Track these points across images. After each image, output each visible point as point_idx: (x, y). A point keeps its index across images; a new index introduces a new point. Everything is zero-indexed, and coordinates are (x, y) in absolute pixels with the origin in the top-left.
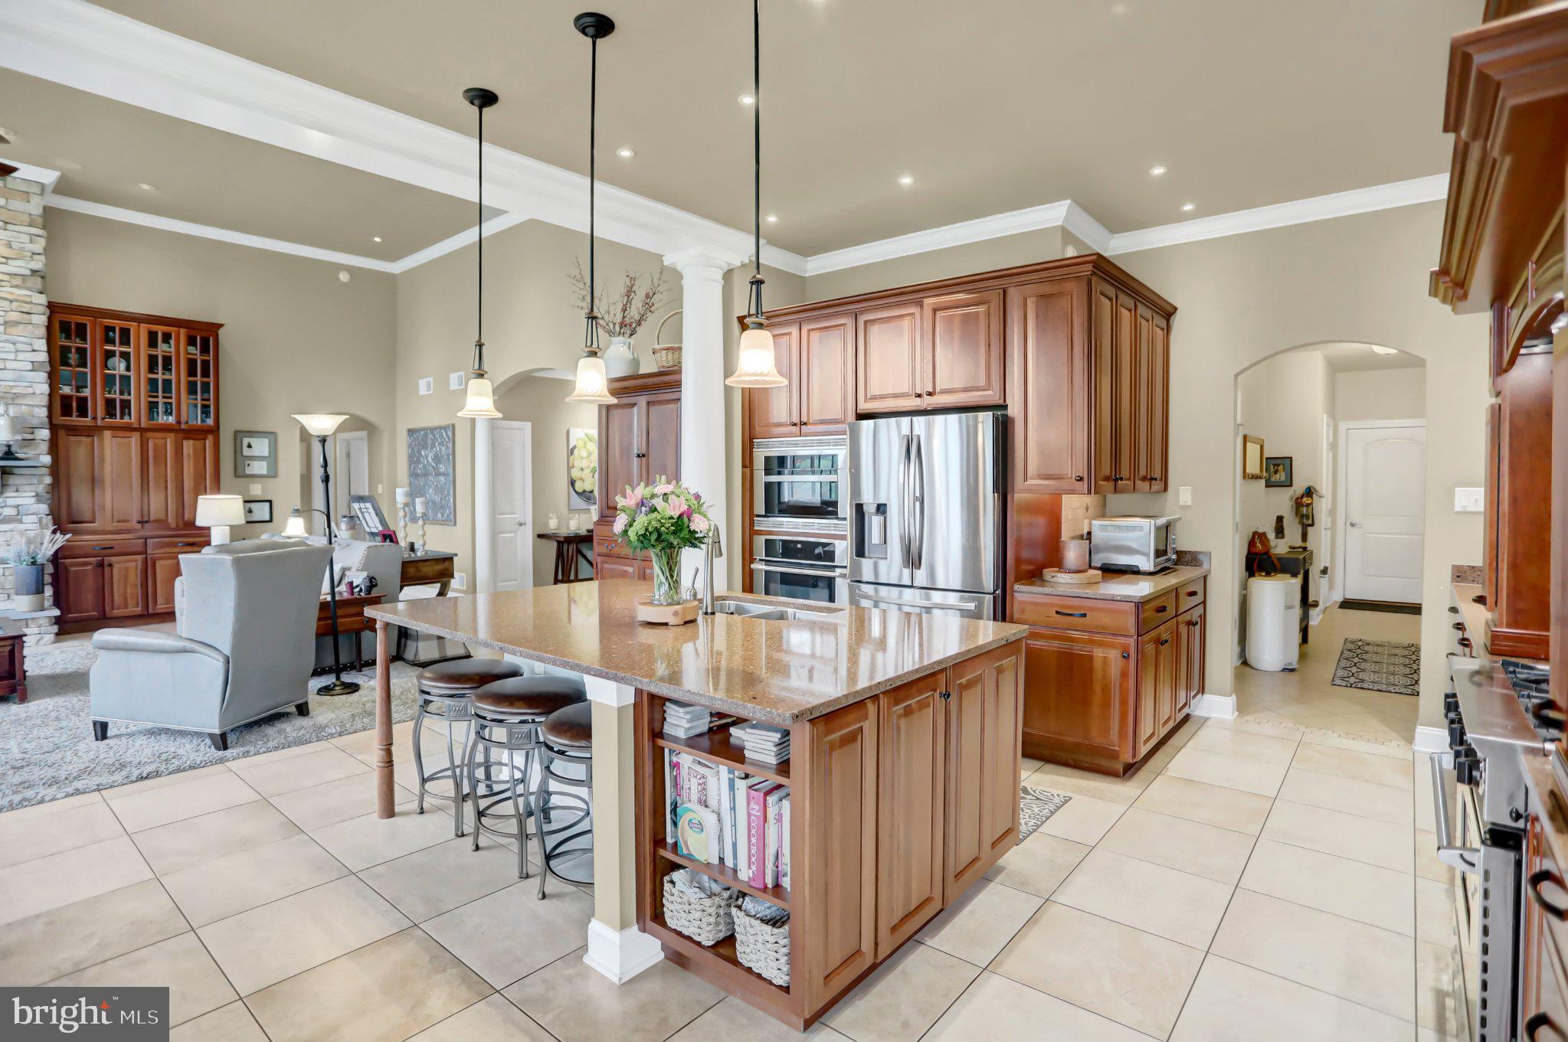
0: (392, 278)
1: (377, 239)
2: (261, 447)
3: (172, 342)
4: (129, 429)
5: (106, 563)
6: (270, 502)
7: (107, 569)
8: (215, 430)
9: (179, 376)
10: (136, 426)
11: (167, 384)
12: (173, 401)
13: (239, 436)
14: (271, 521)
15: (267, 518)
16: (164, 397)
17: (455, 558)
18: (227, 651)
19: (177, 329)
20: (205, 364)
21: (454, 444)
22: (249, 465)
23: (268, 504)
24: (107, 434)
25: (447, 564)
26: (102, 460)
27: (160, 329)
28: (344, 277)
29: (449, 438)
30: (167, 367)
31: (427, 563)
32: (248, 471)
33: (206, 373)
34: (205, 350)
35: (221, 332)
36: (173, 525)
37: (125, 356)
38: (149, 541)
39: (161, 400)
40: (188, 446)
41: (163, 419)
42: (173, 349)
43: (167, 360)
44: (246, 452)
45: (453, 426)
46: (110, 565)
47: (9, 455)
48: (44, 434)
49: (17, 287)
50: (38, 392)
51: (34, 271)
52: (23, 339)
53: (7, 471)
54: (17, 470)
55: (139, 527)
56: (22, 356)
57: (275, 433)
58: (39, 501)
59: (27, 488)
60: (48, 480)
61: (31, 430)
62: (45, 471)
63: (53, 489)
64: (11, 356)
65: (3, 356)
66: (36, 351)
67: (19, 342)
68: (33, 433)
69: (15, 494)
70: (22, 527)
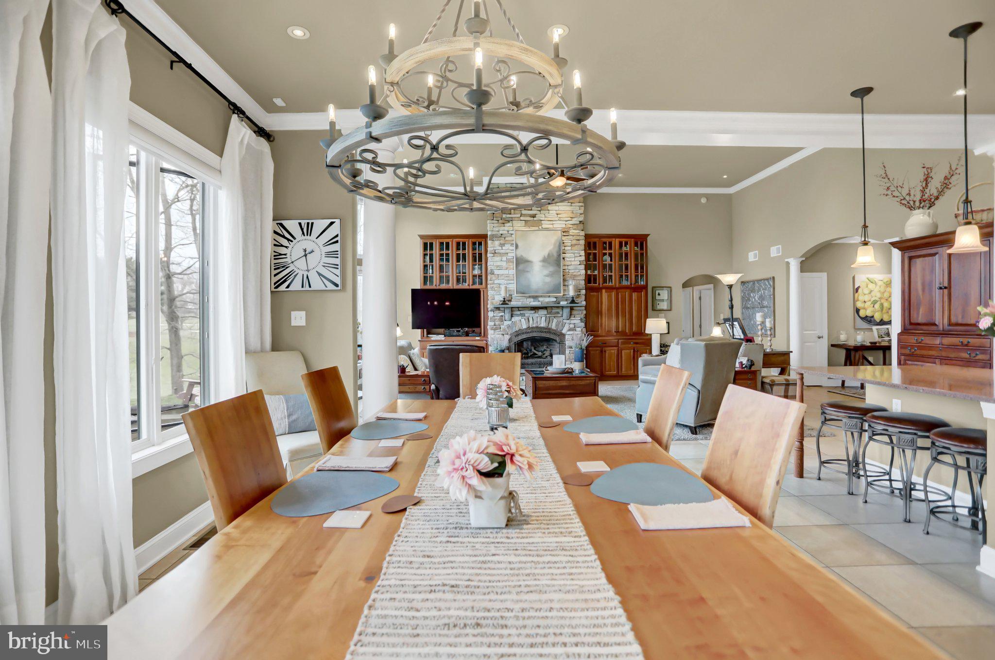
0: (729, 197)
1: (725, 177)
2: (664, 295)
3: (628, 246)
4: (612, 288)
5: (603, 350)
6: (668, 323)
7: (604, 353)
8: (645, 287)
9: (631, 263)
10: (614, 287)
11: (627, 266)
12: (629, 274)
13: (655, 289)
16: (625, 272)
17: (791, 354)
18: (699, 386)
19: (630, 239)
20: (642, 254)
21: (774, 288)
22: (659, 304)
24: (604, 290)
25: (786, 357)
26: (602, 304)
27: (624, 240)
28: (704, 200)
29: (771, 286)
30: (626, 259)
31: (775, 356)
32: (659, 307)
33: (642, 259)
34: (642, 248)
35: (649, 238)
36: (629, 334)
37: (610, 255)
38: (620, 341)
39: (624, 274)
40: (635, 295)
41: (625, 283)
42: (628, 249)
43: (626, 254)
44: (658, 297)
45: (774, 278)
46: (605, 351)
47: (573, 302)
48: (584, 292)
49: (575, 229)
50: (582, 274)
51: (580, 222)
52: (576, 251)
53: (572, 309)
54: (575, 308)
55: (615, 334)
56: (576, 259)
57: (670, 287)
58: (582, 322)
59: (577, 316)
60: (585, 312)
61: (580, 290)
62: (584, 308)
63: (586, 316)
64: (573, 259)
65: (570, 259)
66: (580, 256)
67: (576, 253)
68: (580, 292)
69: (574, 318)
70: (576, 332)
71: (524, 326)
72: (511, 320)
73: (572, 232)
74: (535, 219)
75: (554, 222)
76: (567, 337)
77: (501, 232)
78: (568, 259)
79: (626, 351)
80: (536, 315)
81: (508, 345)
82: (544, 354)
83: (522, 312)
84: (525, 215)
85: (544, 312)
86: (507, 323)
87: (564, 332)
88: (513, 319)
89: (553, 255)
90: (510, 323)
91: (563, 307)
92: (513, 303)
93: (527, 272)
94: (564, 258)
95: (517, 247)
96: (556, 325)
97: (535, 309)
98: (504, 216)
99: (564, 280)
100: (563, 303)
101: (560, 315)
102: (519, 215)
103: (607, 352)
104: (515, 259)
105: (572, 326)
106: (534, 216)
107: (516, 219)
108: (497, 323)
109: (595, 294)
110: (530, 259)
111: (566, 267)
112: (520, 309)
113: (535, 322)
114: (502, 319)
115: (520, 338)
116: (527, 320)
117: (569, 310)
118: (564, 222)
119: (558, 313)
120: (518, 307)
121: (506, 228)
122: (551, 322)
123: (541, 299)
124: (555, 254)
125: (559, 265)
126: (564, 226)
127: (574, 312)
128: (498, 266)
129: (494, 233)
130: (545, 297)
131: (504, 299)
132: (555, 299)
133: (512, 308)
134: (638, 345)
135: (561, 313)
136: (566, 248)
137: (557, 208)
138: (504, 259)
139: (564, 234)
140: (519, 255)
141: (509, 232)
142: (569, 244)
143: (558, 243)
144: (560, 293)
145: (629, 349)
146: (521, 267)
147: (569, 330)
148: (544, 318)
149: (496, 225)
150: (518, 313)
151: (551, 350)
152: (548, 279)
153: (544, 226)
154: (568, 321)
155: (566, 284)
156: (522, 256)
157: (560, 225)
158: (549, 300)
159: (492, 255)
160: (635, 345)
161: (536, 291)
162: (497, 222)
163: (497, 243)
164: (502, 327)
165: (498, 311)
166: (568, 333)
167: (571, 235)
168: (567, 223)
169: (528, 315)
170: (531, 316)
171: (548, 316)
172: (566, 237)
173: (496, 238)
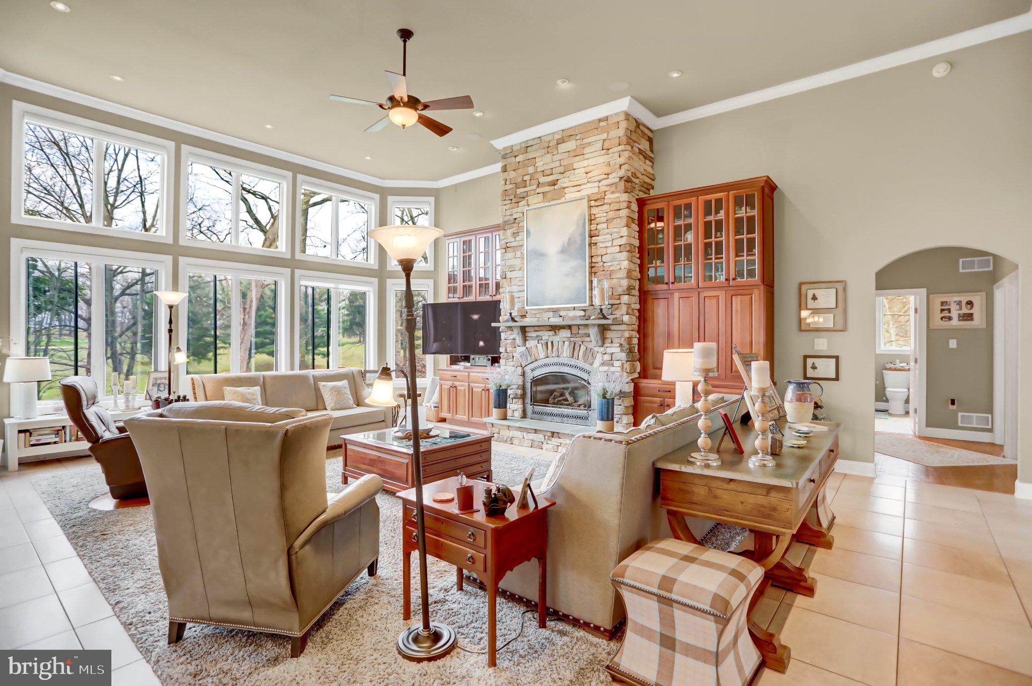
2: (827, 298)
3: (723, 206)
6: (837, 358)
9: (728, 236)
10: (695, 287)
12: (723, 260)
13: (804, 287)
14: (837, 379)
15: (834, 376)
16: (716, 259)
19: (726, 193)
23: (834, 360)
24: (676, 296)
26: (673, 317)
27: (714, 197)
28: (940, 71)
30: (718, 230)
39: (714, 261)
40: (736, 301)
42: (723, 212)
43: (719, 224)
44: (811, 304)
47: (601, 316)
48: (627, 299)
49: (613, 193)
51: (621, 178)
52: (615, 230)
54: (608, 328)
56: (615, 243)
57: (843, 282)
58: (622, 351)
59: (616, 340)
61: (619, 296)
64: (610, 244)
65: (605, 245)
66: (622, 237)
67: (614, 233)
68: (619, 299)
69: (609, 345)
70: (612, 369)
71: (542, 356)
72: (524, 344)
73: (610, 197)
74: (556, 187)
75: (582, 187)
76: (599, 375)
77: (515, 216)
78: (601, 245)
80: (557, 338)
83: (539, 334)
84: (544, 185)
85: (567, 334)
86: (519, 350)
87: (595, 366)
88: (527, 344)
89: (575, 241)
90: (523, 349)
92: (527, 321)
95: (528, 234)
96: (585, 355)
97: (555, 328)
98: (519, 191)
102: (534, 187)
105: (607, 357)
106: (554, 183)
107: (532, 192)
108: (508, 350)
109: (661, 300)
110: (545, 250)
111: (598, 259)
112: (537, 329)
113: (555, 348)
114: (514, 344)
115: (537, 373)
116: (545, 346)
117: (599, 330)
118: (597, 184)
120: (534, 327)
121: (519, 209)
122: (577, 350)
123: (562, 314)
124: (578, 239)
125: (583, 256)
126: (596, 190)
127: (609, 334)
128: (510, 266)
129: (506, 219)
131: (510, 314)
132: (582, 313)
133: (524, 327)
135: (590, 335)
136: (599, 227)
137: (585, 163)
138: (518, 254)
139: (595, 204)
140: (531, 247)
141: (524, 214)
142: (604, 219)
143: (583, 221)
144: (585, 301)
146: (533, 264)
147: (603, 364)
148: (567, 343)
149: (507, 207)
150: (534, 334)
152: (568, 281)
153: (567, 197)
154: (602, 349)
156: (534, 247)
157: (590, 189)
158: (573, 316)
159: (504, 251)
161: (555, 302)
162: (510, 202)
163: (509, 233)
164: (514, 355)
165: (509, 332)
166: (603, 369)
167: (607, 204)
168: (601, 184)
169: (547, 338)
170: (550, 340)
171: (572, 339)
172: (600, 208)
173: (508, 226)
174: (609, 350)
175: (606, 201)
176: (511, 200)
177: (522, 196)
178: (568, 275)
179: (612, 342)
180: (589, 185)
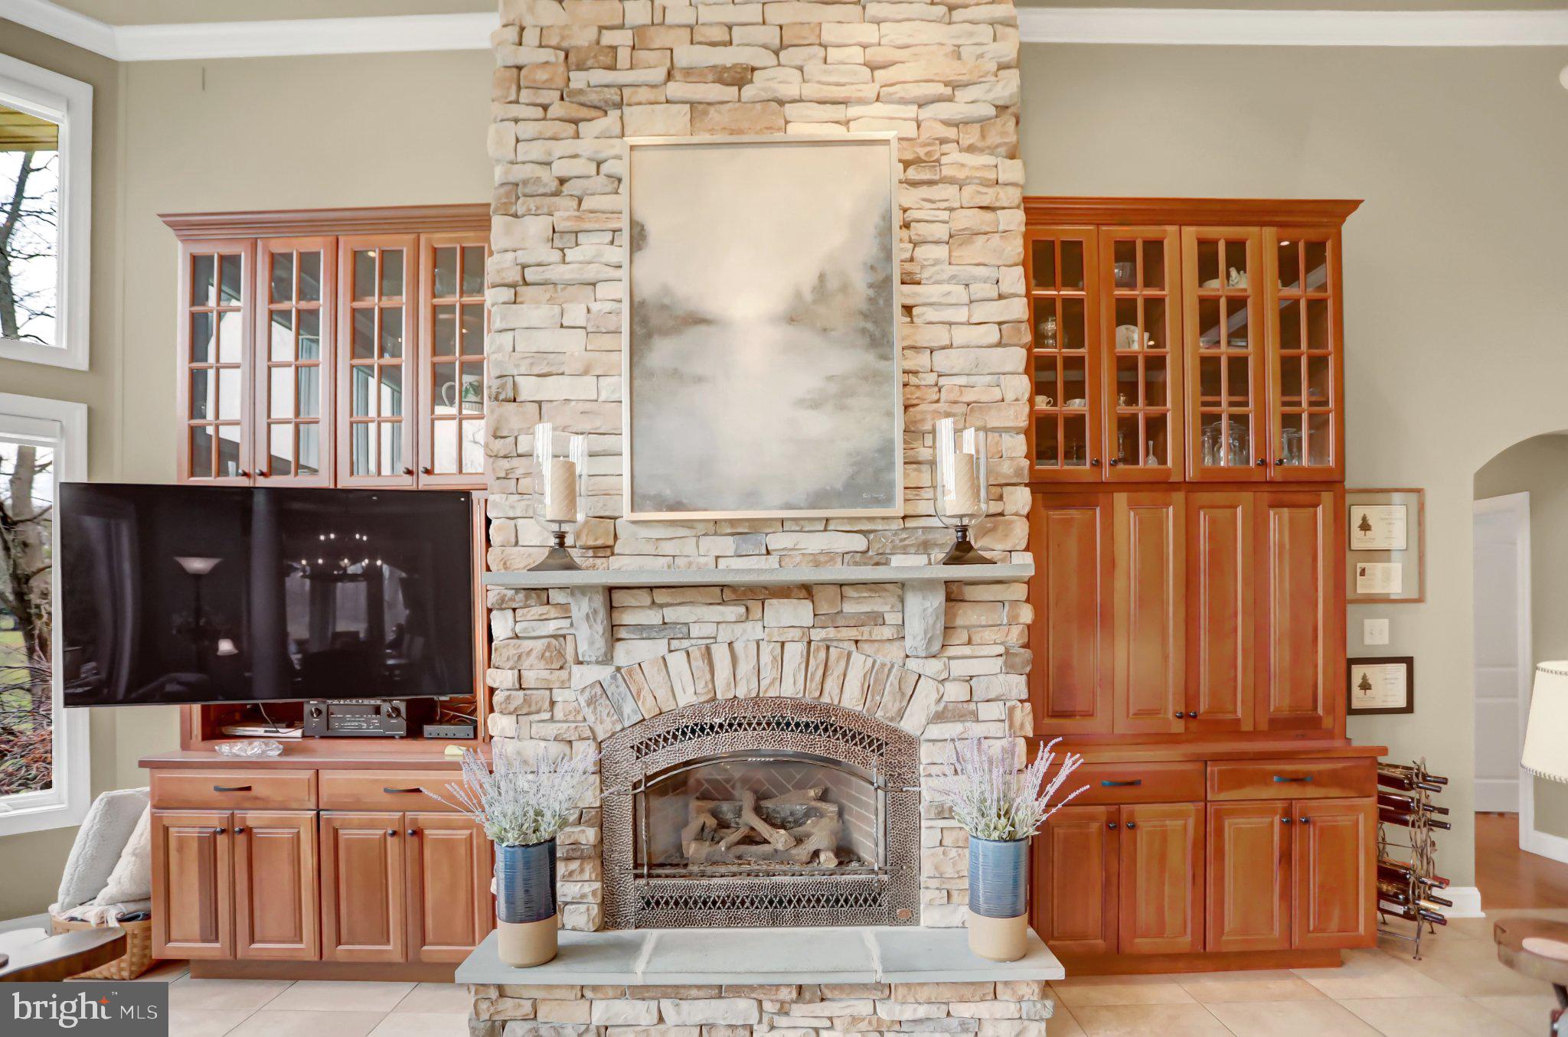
2: (1390, 526)
4: (1163, 485)
5: (1124, 817)
6: (1409, 661)
7: (1125, 834)
8: (1331, 481)
9: (1262, 347)
10: (1175, 478)
11: (1238, 365)
12: (1250, 410)
14: (1409, 709)
15: (1402, 703)
16: (1231, 404)
19: (1255, 230)
20: (1316, 313)
22: (1363, 572)
23: (1403, 667)
24: (1121, 499)
26: (1110, 565)
27: (1221, 233)
32: (1363, 587)
33: (1317, 337)
35: (1351, 228)
36: (1247, 726)
38: (1212, 769)
39: (1225, 409)
40: (1277, 522)
41: (1230, 458)
42: (1248, 282)
44: (1358, 538)
46: (1133, 825)
47: (962, 552)
48: (1021, 499)
49: (971, 149)
50: (1010, 396)
51: (1000, 109)
52: (981, 271)
53: (954, 594)
54: (970, 593)
55: (1178, 727)
56: (980, 313)
57: (1418, 491)
58: (1010, 668)
59: (989, 635)
60: (1027, 614)
61: (998, 489)
62: (1020, 591)
63: (1035, 637)
64: (961, 315)
65: (949, 314)
66: (1001, 297)
67: (976, 279)
68: (1000, 498)
69: (967, 650)
70: (977, 730)
71: (687, 697)
72: (607, 658)
73: (954, 160)
74: (747, 91)
75: (853, 111)
76: (925, 753)
77: (560, 168)
78: (931, 314)
79: (1243, 822)
80: (753, 630)
81: (591, 798)
82: (799, 841)
83: (671, 614)
84: (694, 74)
85: (795, 613)
86: (584, 676)
87: (910, 725)
88: (623, 655)
89: (845, 288)
90: (604, 673)
91: (902, 585)
92: (620, 569)
93: (699, 379)
94: (908, 309)
95: (638, 238)
96: (866, 691)
97: (745, 595)
98: (582, 79)
99: (911, 432)
100: (906, 564)
101: (887, 632)
102: (653, 75)
103: (1145, 827)
104: (625, 307)
105: (955, 692)
106: (741, 78)
107: (644, 94)
108: (530, 678)
109: (1074, 513)
110: (711, 306)
111: (922, 360)
112: (661, 597)
113: (745, 667)
114: (561, 654)
115: (663, 759)
116: (699, 663)
117: (938, 599)
118: (911, 111)
119: (878, 619)
120: (651, 588)
122: (836, 671)
123: (778, 541)
124: (860, 283)
125: (878, 341)
126: (910, 130)
127: (967, 616)
128: (536, 356)
129: (520, 173)
130: (800, 525)
131: (561, 536)
132: (859, 543)
133: (610, 590)
134: (1311, 791)
135: (892, 618)
136: (921, 252)
138: (576, 314)
139: (913, 173)
140: (647, 290)
141: (605, 168)
142: (941, 231)
143: (874, 220)
144: (888, 501)
145: (1263, 807)
146: (662, 353)
147: (939, 717)
148: (795, 652)
149: (527, 130)
150: (653, 617)
151: (840, 814)
152: (818, 424)
153: (796, 130)
154: (934, 667)
155: (924, 453)
156: (666, 290)
157: (886, 126)
159: (507, 294)
160: (1293, 791)
161: (751, 498)
162: (539, 112)
163: (535, 227)
164: (559, 695)
165: (537, 611)
166: (935, 731)
167: (951, 181)
168: (926, 113)
169: (709, 630)
170: (724, 635)
171: (817, 635)
172: (924, 192)
173: (532, 203)
174: (959, 668)
175: (947, 171)
176: (545, 108)
177: (593, 97)
178: (815, 404)
179: (969, 642)
180: (879, 109)
